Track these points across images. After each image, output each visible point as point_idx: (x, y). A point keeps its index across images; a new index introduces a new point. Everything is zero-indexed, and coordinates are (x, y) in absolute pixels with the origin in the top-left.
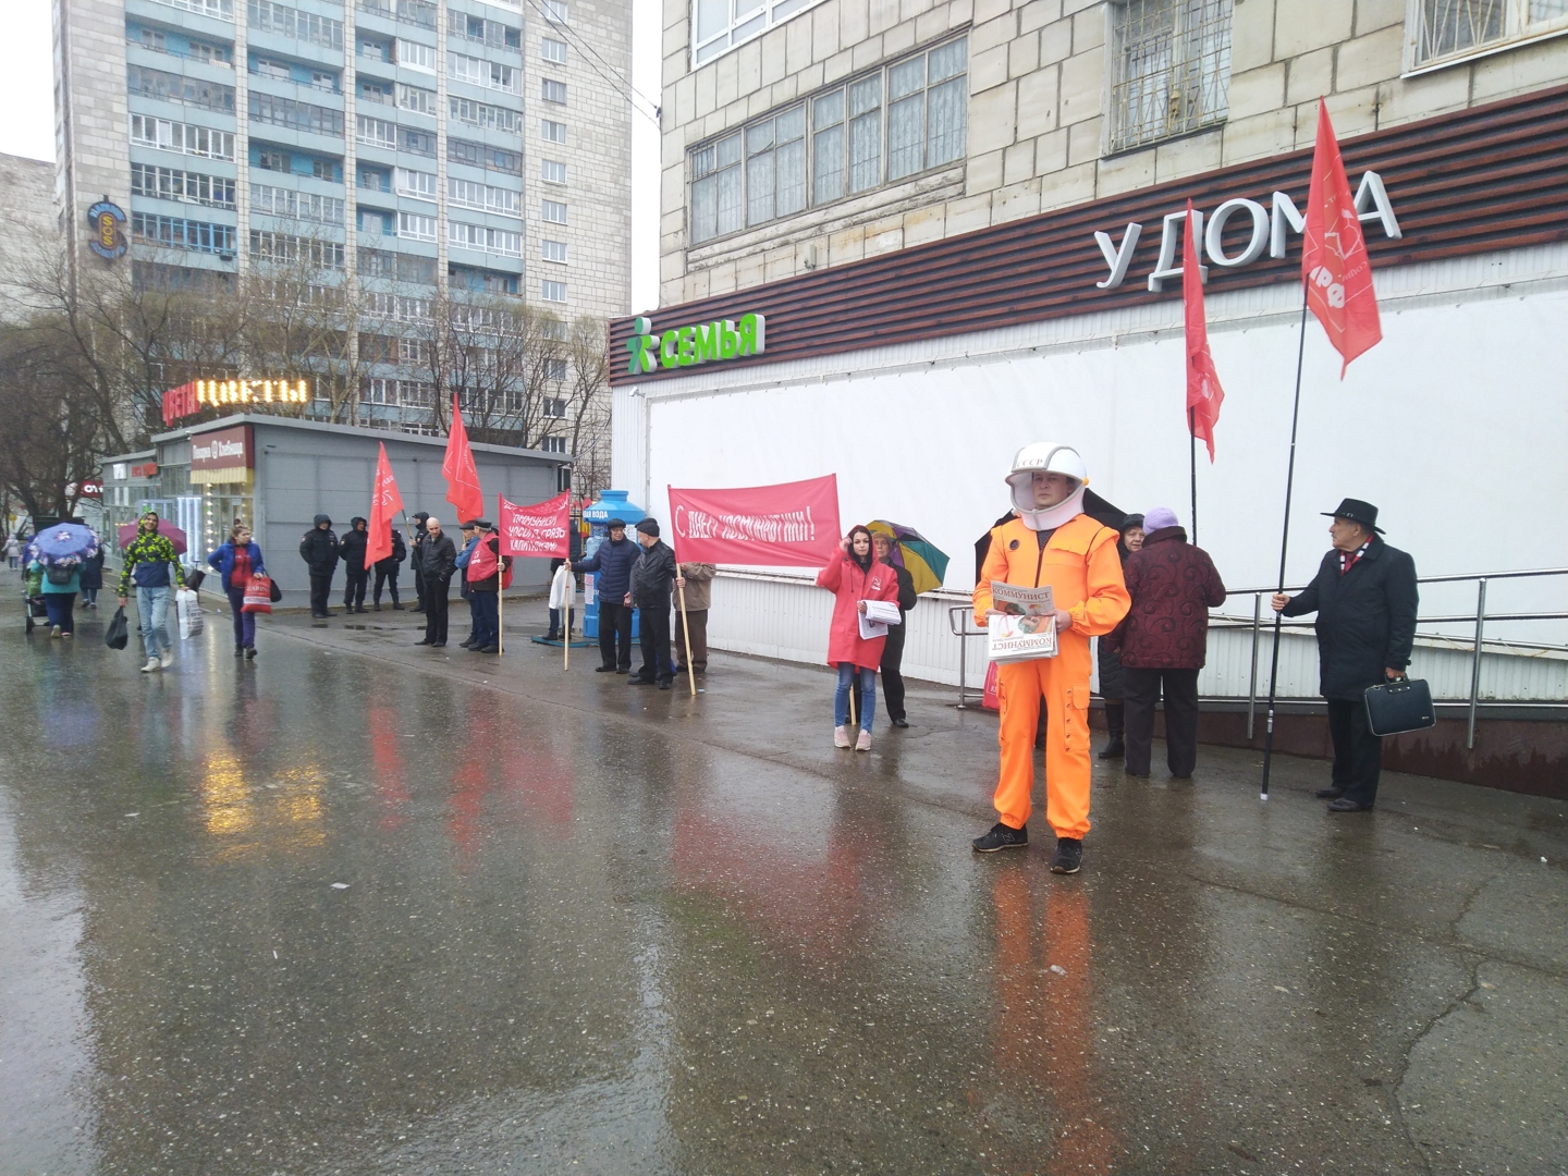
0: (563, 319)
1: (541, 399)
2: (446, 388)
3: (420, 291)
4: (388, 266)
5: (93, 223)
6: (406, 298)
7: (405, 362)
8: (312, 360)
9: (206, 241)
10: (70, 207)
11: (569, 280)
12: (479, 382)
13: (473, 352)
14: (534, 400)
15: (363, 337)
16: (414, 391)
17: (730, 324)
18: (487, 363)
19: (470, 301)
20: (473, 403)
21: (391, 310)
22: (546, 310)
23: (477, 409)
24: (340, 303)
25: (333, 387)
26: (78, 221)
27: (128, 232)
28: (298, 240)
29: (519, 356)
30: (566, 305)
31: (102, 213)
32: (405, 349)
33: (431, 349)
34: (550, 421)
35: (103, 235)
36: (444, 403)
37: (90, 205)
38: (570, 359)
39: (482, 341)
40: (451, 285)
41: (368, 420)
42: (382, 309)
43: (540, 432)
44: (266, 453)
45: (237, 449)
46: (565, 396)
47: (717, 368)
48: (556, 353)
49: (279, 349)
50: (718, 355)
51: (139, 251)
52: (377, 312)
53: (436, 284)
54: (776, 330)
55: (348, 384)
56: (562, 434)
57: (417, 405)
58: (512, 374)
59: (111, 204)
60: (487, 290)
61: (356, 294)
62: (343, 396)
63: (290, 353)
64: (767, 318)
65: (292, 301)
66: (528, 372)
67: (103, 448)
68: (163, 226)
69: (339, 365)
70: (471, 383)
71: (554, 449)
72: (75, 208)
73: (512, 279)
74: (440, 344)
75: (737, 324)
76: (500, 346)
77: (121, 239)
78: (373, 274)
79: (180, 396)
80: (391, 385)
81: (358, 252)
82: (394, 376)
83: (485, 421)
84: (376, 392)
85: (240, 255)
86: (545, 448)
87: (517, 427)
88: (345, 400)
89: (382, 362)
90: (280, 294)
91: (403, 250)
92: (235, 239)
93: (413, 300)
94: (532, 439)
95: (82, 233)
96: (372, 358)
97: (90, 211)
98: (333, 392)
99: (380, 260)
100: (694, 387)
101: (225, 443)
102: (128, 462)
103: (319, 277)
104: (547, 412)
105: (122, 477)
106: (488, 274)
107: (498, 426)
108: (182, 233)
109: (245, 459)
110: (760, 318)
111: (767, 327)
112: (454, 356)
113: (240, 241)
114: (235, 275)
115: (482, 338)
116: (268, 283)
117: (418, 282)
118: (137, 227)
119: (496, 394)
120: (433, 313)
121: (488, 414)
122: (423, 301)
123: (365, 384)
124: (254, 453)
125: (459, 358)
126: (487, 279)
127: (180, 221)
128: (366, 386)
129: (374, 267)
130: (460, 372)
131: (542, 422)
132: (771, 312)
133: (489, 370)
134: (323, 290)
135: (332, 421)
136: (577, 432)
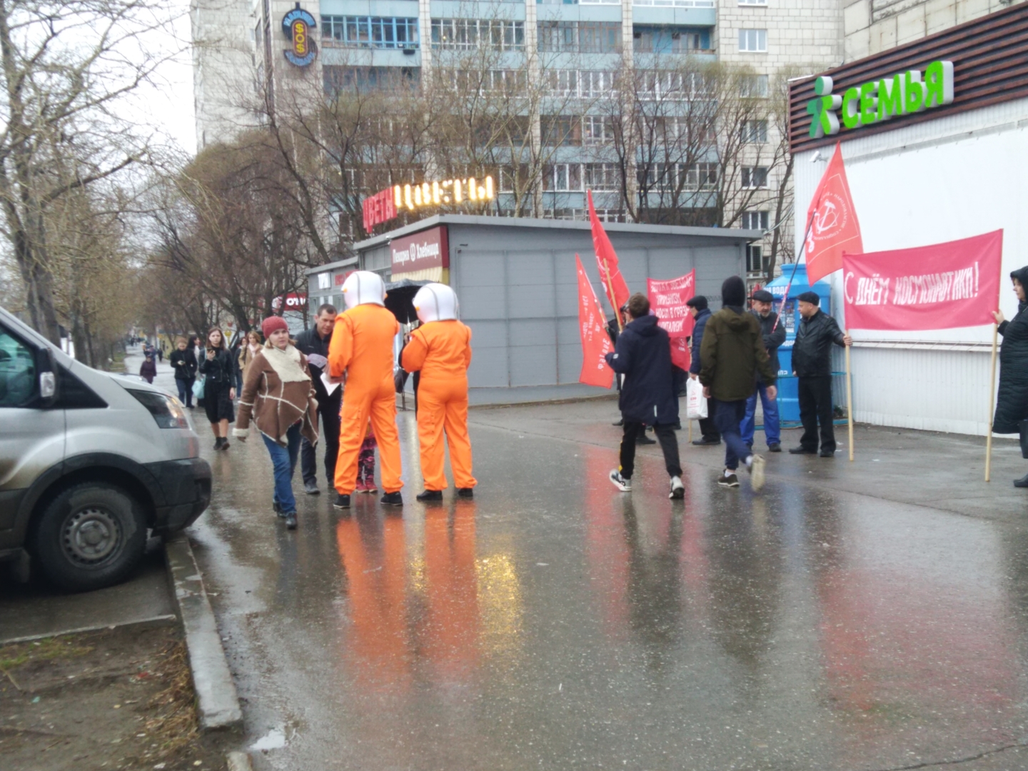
0: (760, 71)
1: (739, 168)
2: (633, 167)
3: (602, 61)
4: (569, 41)
5: (287, 32)
6: (589, 72)
7: (590, 142)
8: (495, 151)
9: (389, 37)
10: (266, 18)
11: (769, 25)
12: (667, 156)
13: (661, 122)
14: (729, 170)
15: (545, 120)
16: (599, 174)
17: (915, 74)
18: (676, 134)
19: (656, 65)
20: (661, 180)
21: (573, 86)
22: (742, 64)
23: (665, 188)
24: (522, 86)
25: (517, 178)
26: (274, 32)
27: (317, 36)
28: (478, 23)
29: (712, 121)
30: (767, 54)
31: (294, 21)
32: (588, 128)
33: (615, 126)
34: (749, 193)
35: (296, 43)
36: (631, 184)
37: (283, 15)
38: (771, 118)
39: (670, 110)
40: (637, 49)
41: (552, 210)
42: (564, 87)
43: (737, 206)
44: (460, 252)
45: (433, 250)
46: (766, 162)
47: (904, 122)
48: (755, 112)
49: (463, 142)
50: (903, 108)
51: (330, 55)
52: (559, 90)
53: (620, 51)
54: (965, 76)
55: (531, 173)
56: (763, 207)
57: (602, 188)
58: (706, 143)
59: (302, 11)
60: (676, 51)
61: (537, 74)
62: (526, 186)
63: (473, 147)
64: (955, 64)
65: (474, 91)
66: (723, 139)
67: (306, 260)
68: (349, 26)
69: (522, 154)
70: (659, 158)
71: (755, 226)
72: (271, 19)
73: (703, 34)
74: (625, 119)
75: (923, 74)
76: (691, 113)
77: (311, 45)
78: (554, 49)
79: (378, 202)
80: (574, 169)
81: (539, 27)
82: (577, 160)
83: (675, 201)
84: (559, 178)
85: (423, 47)
86: (745, 225)
87: (711, 204)
88: (529, 190)
89: (566, 145)
90: (462, 84)
91: (585, 18)
92: (416, 30)
93: (596, 73)
94: (728, 215)
95: (277, 42)
96: (555, 143)
97: (283, 20)
98: (517, 183)
99: (560, 33)
100: (879, 146)
101: (422, 245)
102: (331, 271)
103: (500, 62)
104: (745, 182)
105: (327, 286)
106: (675, 31)
107: (689, 204)
108: (367, 30)
109: (441, 259)
110: (947, 65)
111: (956, 74)
112: (640, 130)
113: (422, 31)
114: (418, 69)
115: (671, 106)
116: (451, 73)
117: (601, 52)
118: (326, 31)
119: (688, 166)
120: (617, 84)
121: (678, 193)
122: (606, 73)
123: (548, 171)
124: (449, 253)
125: (646, 132)
126: (676, 37)
127: (364, 19)
128: (549, 173)
129: (555, 41)
130: (646, 148)
131: (739, 195)
132: (960, 57)
133: (679, 140)
134: (504, 75)
135: (516, 214)
136: (780, 203)
